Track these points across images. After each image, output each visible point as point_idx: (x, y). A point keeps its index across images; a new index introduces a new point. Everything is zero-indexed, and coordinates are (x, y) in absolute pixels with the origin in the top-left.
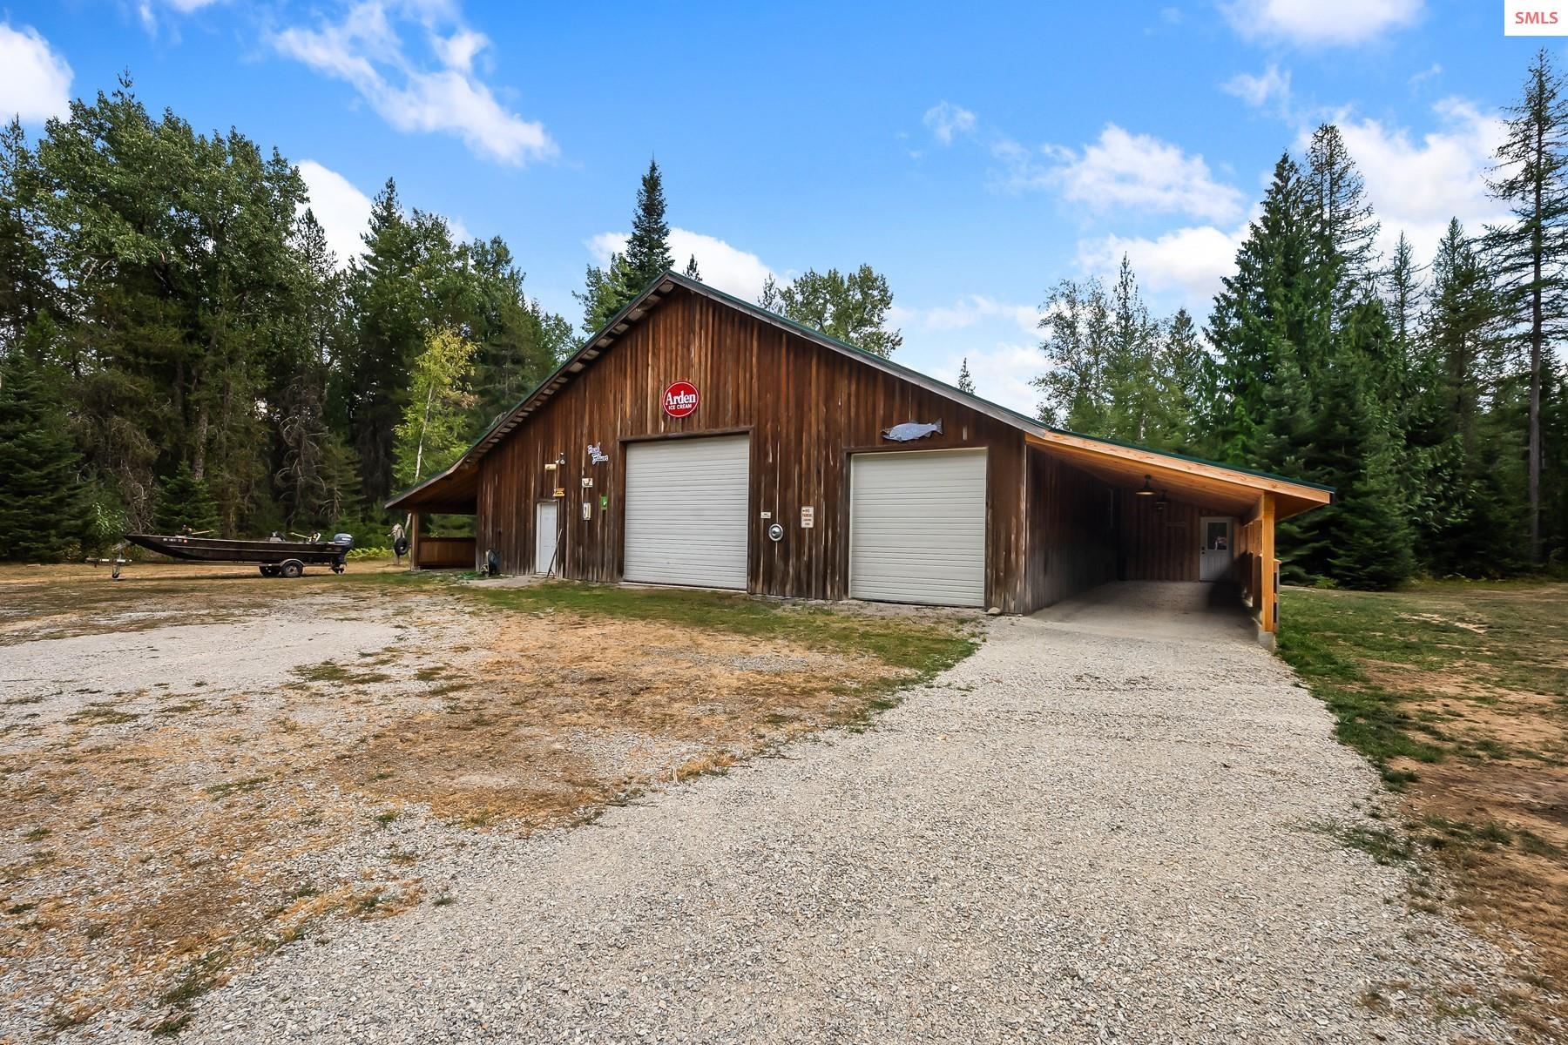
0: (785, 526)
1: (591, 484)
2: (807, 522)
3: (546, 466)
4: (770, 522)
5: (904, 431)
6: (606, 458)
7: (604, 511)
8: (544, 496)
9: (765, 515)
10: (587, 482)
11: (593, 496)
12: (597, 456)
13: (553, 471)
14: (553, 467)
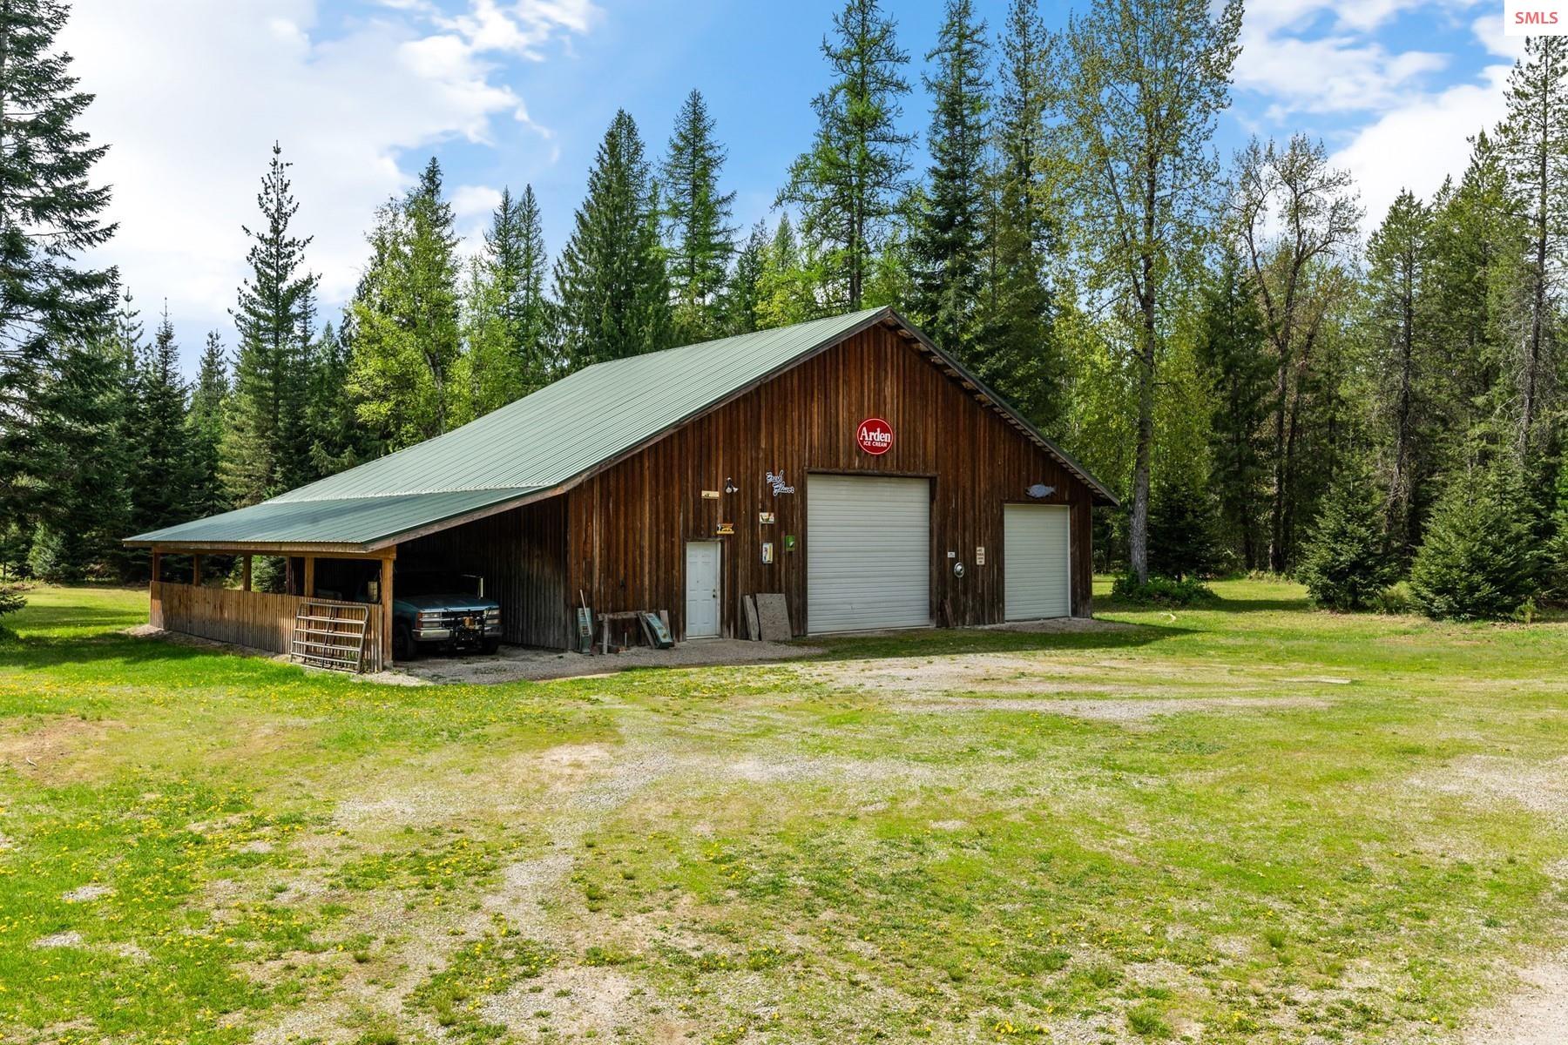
0: (965, 565)
1: (772, 519)
2: (980, 561)
3: (704, 493)
4: (954, 561)
5: (1038, 490)
6: (791, 490)
7: (791, 553)
8: (702, 532)
9: (951, 555)
10: (766, 517)
11: (773, 533)
12: (780, 488)
13: (716, 500)
14: (714, 494)
